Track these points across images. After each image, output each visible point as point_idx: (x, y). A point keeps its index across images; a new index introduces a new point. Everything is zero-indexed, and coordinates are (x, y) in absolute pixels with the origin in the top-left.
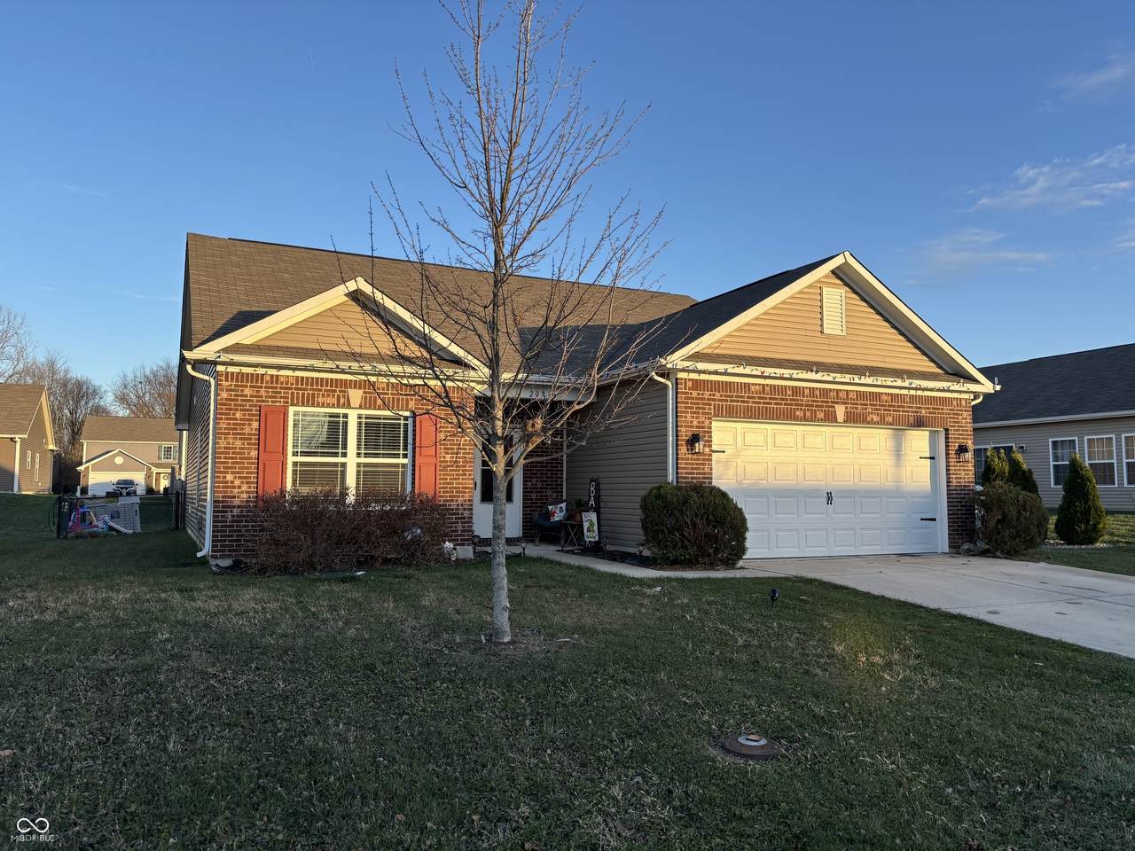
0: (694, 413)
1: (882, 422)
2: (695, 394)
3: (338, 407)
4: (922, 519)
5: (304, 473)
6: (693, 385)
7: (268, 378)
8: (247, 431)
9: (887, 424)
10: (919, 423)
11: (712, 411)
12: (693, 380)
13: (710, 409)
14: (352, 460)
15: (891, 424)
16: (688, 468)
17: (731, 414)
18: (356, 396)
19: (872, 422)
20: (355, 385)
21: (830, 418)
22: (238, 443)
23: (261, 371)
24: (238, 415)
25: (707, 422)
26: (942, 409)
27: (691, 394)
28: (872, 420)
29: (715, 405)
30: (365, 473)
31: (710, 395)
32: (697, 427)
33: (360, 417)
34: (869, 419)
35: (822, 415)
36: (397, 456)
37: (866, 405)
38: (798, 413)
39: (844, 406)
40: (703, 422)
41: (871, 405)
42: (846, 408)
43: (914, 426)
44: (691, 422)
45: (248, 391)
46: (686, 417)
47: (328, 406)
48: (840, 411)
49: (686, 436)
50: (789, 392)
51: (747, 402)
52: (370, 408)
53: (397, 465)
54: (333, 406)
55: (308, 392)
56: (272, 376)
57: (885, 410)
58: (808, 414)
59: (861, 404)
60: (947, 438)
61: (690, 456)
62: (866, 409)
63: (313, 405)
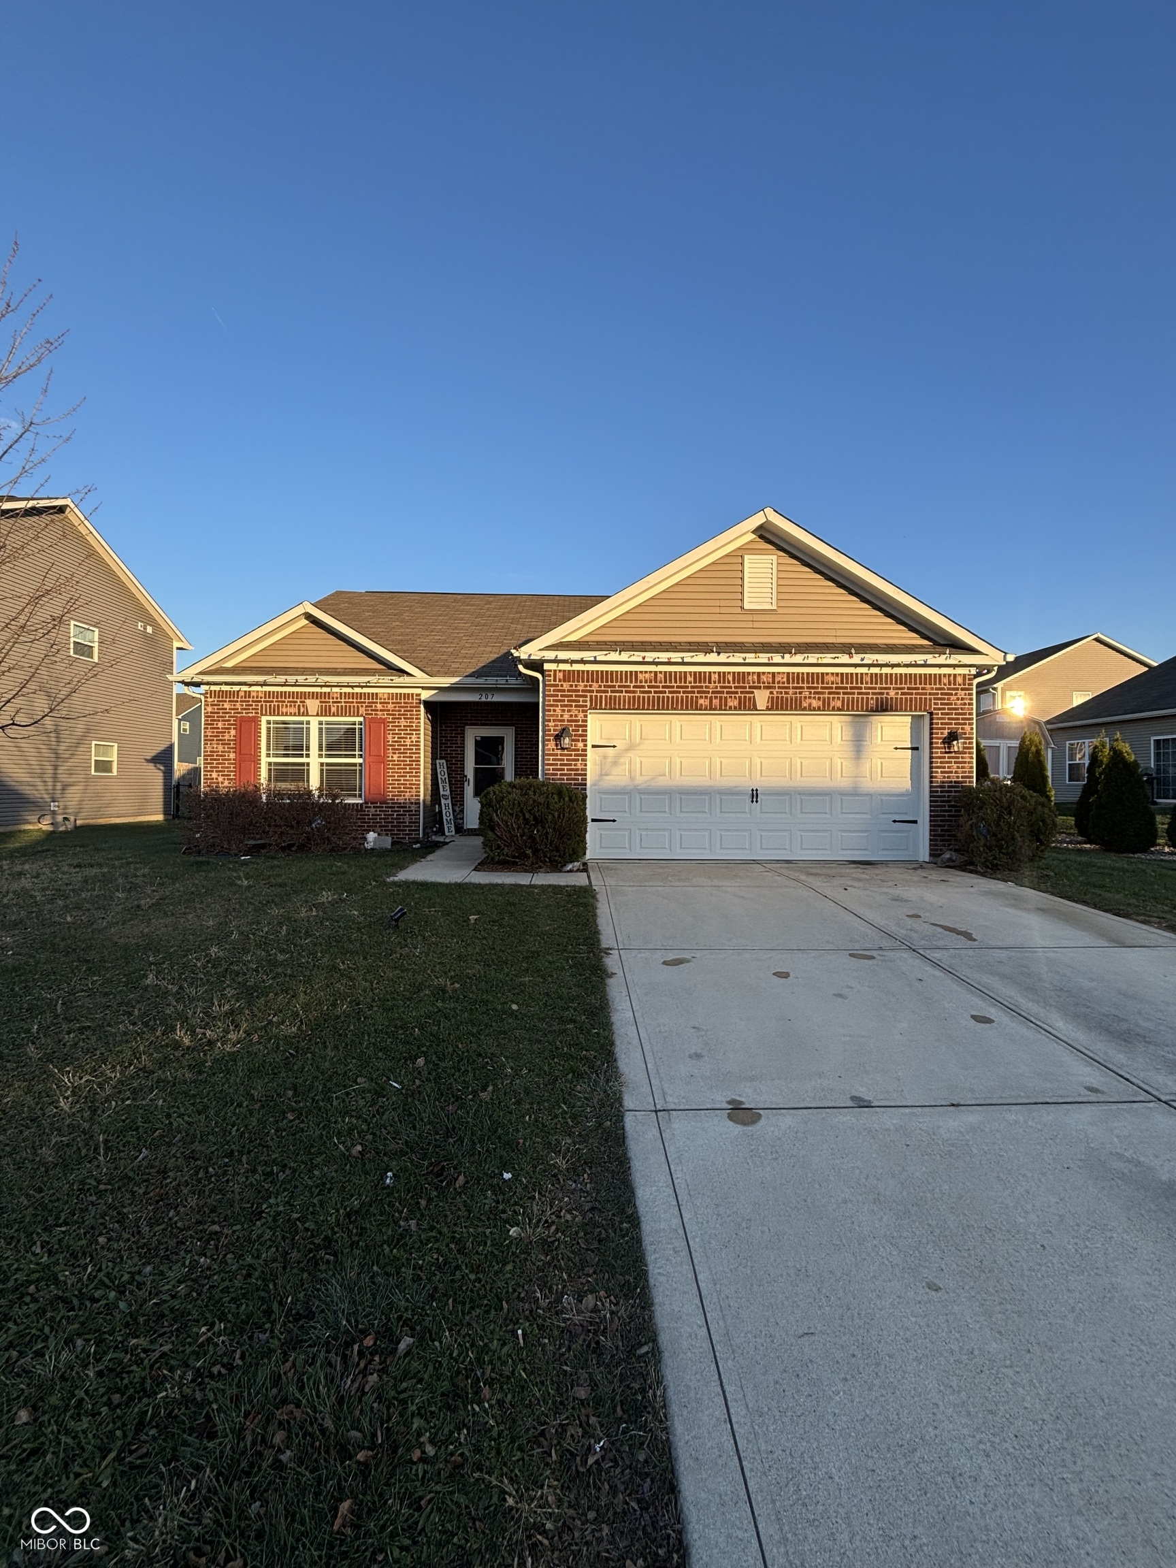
0: (566, 706)
1: (826, 707)
2: (566, 686)
3: (299, 715)
4: (895, 821)
5: (280, 773)
6: (564, 676)
7: (243, 694)
8: (226, 738)
9: (833, 709)
10: (884, 707)
11: (588, 704)
12: (564, 671)
13: (586, 701)
14: (314, 762)
15: (839, 710)
16: (557, 765)
17: (613, 705)
18: (313, 705)
19: (810, 708)
20: (314, 696)
21: (747, 705)
22: (220, 748)
23: (236, 688)
24: (220, 725)
25: (581, 715)
26: (923, 689)
27: (562, 686)
28: (810, 705)
29: (591, 697)
30: (329, 773)
31: (586, 686)
32: (568, 721)
33: (321, 723)
34: (805, 704)
35: (736, 703)
36: (354, 756)
37: (802, 688)
38: (701, 701)
39: (768, 691)
40: (576, 716)
41: (808, 688)
42: (771, 693)
43: (877, 711)
44: (562, 716)
45: (227, 706)
46: (554, 711)
47: (291, 715)
48: (762, 697)
49: (554, 730)
50: (689, 679)
51: (634, 692)
52: (326, 715)
53: (355, 765)
54: (295, 715)
55: (274, 703)
56: (245, 692)
57: (829, 693)
58: (716, 702)
59: (793, 688)
60: (931, 724)
61: (559, 752)
62: (800, 693)
63: (278, 715)
